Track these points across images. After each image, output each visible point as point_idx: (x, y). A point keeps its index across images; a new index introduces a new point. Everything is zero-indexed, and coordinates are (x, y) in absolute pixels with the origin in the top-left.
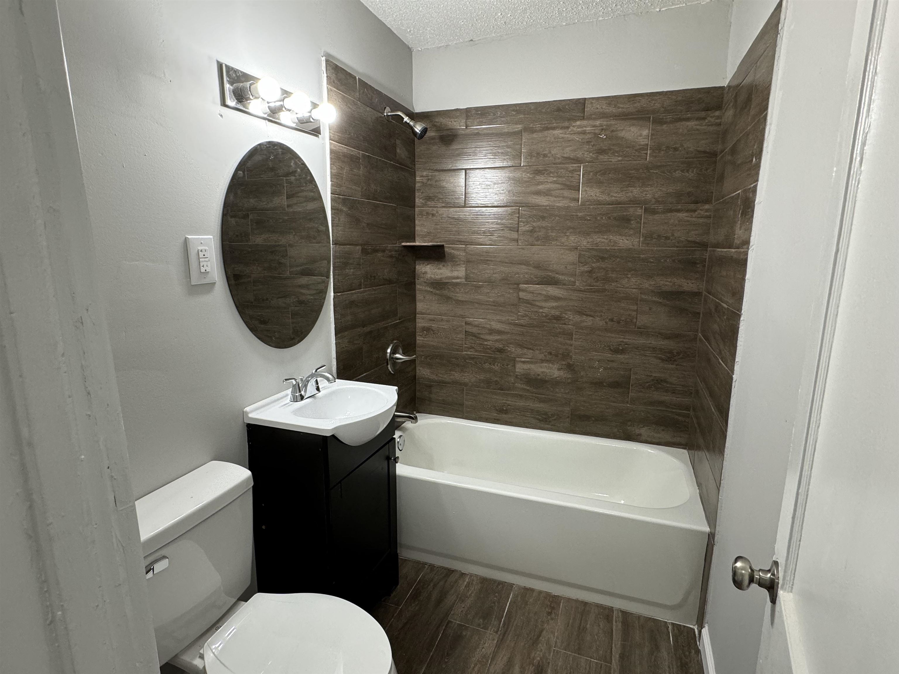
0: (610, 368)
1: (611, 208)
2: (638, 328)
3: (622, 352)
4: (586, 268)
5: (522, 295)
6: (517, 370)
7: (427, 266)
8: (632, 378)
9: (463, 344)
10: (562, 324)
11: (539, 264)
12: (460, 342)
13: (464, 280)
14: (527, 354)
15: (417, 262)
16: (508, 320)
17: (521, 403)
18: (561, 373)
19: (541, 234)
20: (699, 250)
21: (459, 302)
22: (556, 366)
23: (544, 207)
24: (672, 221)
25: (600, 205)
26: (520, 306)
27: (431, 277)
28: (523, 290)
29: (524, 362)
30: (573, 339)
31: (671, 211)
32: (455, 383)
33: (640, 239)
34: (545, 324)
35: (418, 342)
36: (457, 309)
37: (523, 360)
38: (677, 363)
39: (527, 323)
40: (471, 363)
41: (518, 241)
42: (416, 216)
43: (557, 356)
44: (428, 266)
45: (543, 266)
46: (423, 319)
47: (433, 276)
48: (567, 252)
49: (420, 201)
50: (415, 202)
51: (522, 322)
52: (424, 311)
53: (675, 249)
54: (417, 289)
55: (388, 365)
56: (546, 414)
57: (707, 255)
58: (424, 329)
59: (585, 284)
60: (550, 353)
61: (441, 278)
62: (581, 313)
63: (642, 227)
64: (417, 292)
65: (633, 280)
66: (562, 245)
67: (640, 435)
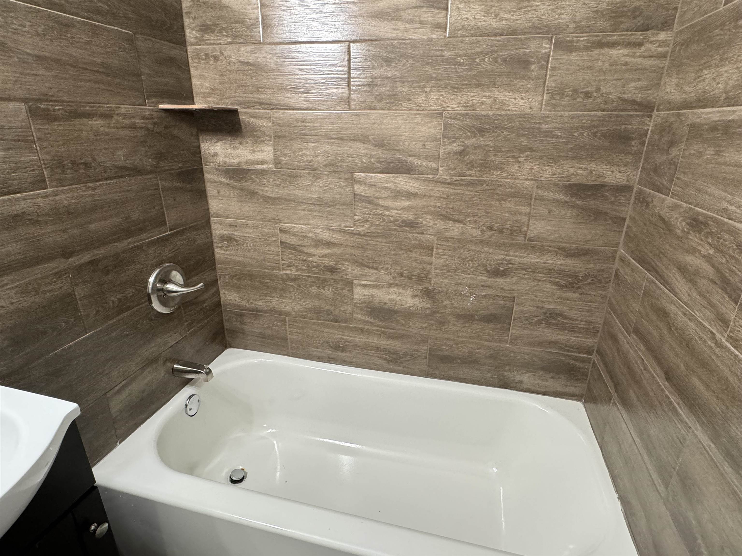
0: (485, 296)
1: (500, 41)
2: (530, 240)
3: (504, 274)
4: (454, 147)
5: (359, 189)
6: (355, 296)
7: (216, 144)
8: (514, 309)
9: (279, 260)
10: (418, 233)
11: (383, 141)
12: (276, 257)
13: (272, 166)
14: (369, 275)
15: (201, 138)
16: (340, 226)
17: (363, 339)
18: (417, 301)
19: (384, 89)
20: (638, 116)
21: (267, 199)
22: (409, 292)
23: (390, 42)
24: (600, 63)
25: (481, 35)
26: (357, 205)
27: (225, 162)
28: (360, 182)
29: (364, 286)
30: (434, 255)
31: (600, 45)
32: (274, 311)
33: (543, 96)
34: (393, 232)
35: (217, 256)
36: (266, 210)
37: (363, 282)
38: (580, 291)
39: (366, 231)
40: (293, 286)
41: (349, 102)
42: (190, 61)
43: (410, 278)
44: (219, 144)
45: (389, 144)
46: (220, 224)
47: (227, 160)
48: (426, 120)
49: (192, 34)
50: (184, 35)
51: (360, 229)
52: (220, 212)
53: (600, 113)
54: (206, 180)
55: (151, 302)
56: (396, 353)
57: (650, 125)
58: (223, 238)
59: (452, 172)
60: (401, 275)
61: (239, 163)
62: (445, 217)
63: (548, 76)
64: (208, 185)
65: (527, 166)
66: (418, 108)
67: (521, 382)
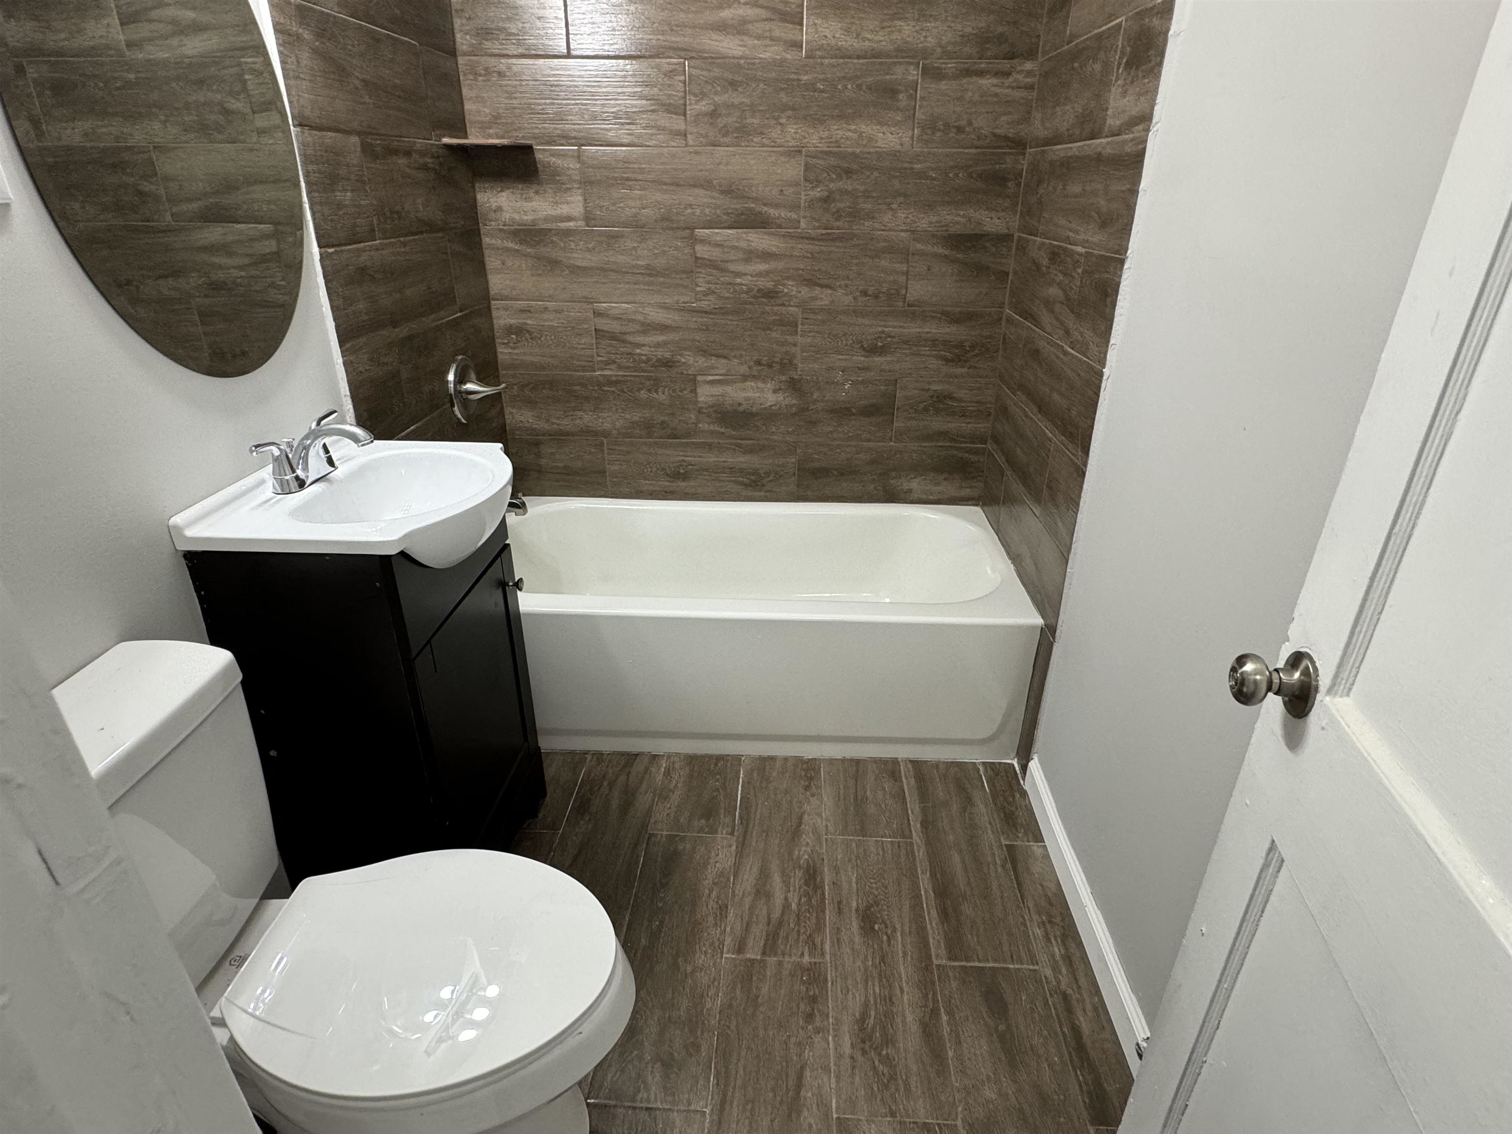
0: (863, 382)
1: (863, 64)
2: (909, 306)
3: (882, 351)
4: (817, 193)
5: (702, 250)
6: (701, 399)
7: (500, 194)
8: (897, 395)
9: (593, 357)
10: (779, 305)
11: (731, 186)
12: (588, 352)
13: (581, 223)
14: (717, 368)
15: (477, 185)
16: (677, 302)
17: (711, 458)
18: (780, 397)
19: (731, 120)
20: (1012, 154)
21: (576, 270)
22: (770, 386)
23: (736, 61)
24: (970, 94)
25: (842, 58)
26: (700, 272)
27: (512, 219)
28: (703, 241)
29: (712, 383)
30: (800, 333)
31: (968, 73)
32: (587, 432)
33: (913, 130)
34: (747, 306)
35: (500, 357)
36: (575, 285)
37: (711, 378)
38: (968, 364)
39: (712, 306)
40: (613, 392)
41: (685, 135)
42: (461, 78)
43: (770, 366)
44: (504, 194)
45: (739, 189)
46: (506, 309)
47: (516, 216)
48: (783, 159)
49: (466, 40)
50: (454, 42)
51: (704, 304)
52: (506, 293)
53: (973, 151)
54: (484, 246)
55: (453, 405)
56: (755, 472)
57: (1024, 164)
58: (510, 330)
59: (817, 224)
60: (758, 363)
61: (534, 221)
62: (811, 283)
63: (917, 107)
64: (487, 253)
65: (901, 215)
66: (773, 144)
67: (910, 491)
